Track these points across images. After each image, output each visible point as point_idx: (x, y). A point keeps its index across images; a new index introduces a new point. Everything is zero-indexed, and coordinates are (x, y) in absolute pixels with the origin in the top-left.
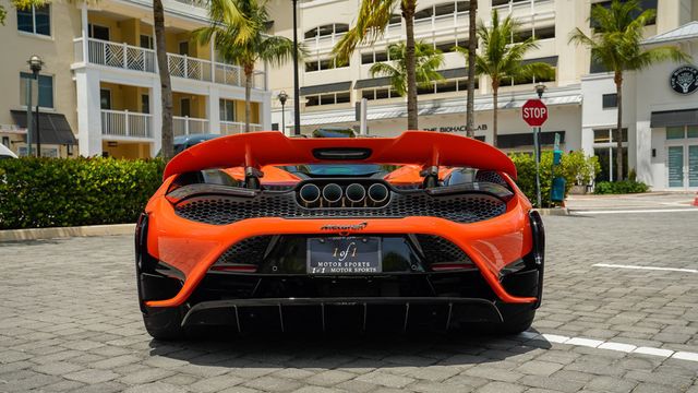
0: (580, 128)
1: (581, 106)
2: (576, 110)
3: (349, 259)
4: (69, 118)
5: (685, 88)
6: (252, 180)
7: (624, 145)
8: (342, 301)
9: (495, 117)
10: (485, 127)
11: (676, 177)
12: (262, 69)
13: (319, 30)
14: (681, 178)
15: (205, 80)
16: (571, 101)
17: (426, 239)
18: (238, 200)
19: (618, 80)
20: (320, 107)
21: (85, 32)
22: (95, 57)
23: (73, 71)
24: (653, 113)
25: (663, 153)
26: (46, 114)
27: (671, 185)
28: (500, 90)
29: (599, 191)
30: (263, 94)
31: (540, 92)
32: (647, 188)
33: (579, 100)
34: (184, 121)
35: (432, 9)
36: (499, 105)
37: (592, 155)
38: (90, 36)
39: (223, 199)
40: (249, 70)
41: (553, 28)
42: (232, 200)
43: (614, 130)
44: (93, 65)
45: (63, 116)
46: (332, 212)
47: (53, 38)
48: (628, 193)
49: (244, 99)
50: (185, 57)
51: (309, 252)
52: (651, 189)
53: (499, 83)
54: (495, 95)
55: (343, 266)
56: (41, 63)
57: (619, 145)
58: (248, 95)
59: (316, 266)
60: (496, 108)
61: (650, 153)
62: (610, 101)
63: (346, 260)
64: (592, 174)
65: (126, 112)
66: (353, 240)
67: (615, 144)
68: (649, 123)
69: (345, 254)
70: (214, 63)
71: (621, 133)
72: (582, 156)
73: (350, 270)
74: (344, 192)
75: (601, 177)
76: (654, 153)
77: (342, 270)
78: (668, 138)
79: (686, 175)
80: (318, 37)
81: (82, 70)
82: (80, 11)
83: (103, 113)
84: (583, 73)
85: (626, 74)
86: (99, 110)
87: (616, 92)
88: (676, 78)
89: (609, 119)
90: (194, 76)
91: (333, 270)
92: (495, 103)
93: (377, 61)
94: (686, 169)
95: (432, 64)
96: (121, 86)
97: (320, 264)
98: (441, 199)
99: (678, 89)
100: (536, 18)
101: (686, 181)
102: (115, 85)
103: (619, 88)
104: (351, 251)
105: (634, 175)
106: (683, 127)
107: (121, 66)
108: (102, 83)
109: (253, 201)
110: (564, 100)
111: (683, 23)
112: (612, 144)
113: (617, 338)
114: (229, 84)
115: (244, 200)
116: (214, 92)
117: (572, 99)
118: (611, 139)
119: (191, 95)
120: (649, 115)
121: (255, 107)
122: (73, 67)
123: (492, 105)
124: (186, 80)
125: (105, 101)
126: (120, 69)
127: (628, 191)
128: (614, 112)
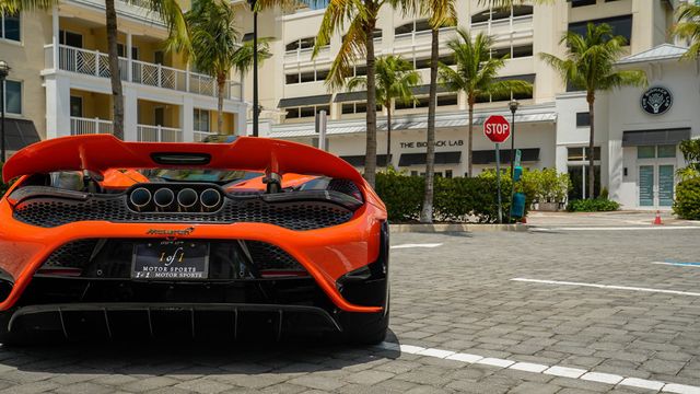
0: (554, 146)
1: (555, 124)
2: (550, 128)
3: (175, 264)
4: (37, 124)
5: (656, 108)
6: (91, 183)
7: (596, 163)
8: (171, 307)
9: (471, 133)
10: (461, 143)
11: (646, 197)
12: (238, 80)
13: (300, 43)
14: (652, 197)
15: (178, 89)
16: (544, 119)
17: (257, 246)
18: (71, 203)
19: (590, 99)
20: (300, 119)
21: (56, 39)
22: (66, 63)
23: (43, 78)
24: (625, 132)
25: (634, 172)
26: (13, 120)
27: (642, 204)
28: (476, 106)
29: (571, 209)
30: (238, 105)
31: (513, 109)
32: (618, 206)
33: (554, 118)
34: (156, 130)
35: (412, 24)
36: (474, 121)
37: (565, 172)
38: (61, 42)
39: (57, 201)
40: (222, 80)
41: (531, 46)
42: (65, 202)
43: (586, 148)
44: (63, 72)
45: (31, 122)
46: (162, 216)
47: (22, 43)
48: (598, 211)
49: (216, 109)
50: (160, 66)
51: (134, 256)
52: (621, 207)
53: (475, 99)
54: (471, 111)
55: (169, 270)
56: (8, 68)
57: (591, 163)
58: (220, 105)
59: (141, 270)
60: (471, 124)
61: (622, 172)
62: (584, 120)
63: (172, 265)
64: (565, 191)
65: (97, 120)
66: (180, 245)
67: (588, 162)
68: (621, 142)
69: (171, 259)
70: (188, 72)
71: (594, 152)
72: (554, 174)
73: (175, 275)
74: (176, 196)
75: (575, 194)
76: (625, 171)
77: (167, 275)
78: (639, 157)
79: (656, 195)
80: (299, 50)
81: (52, 76)
82: (52, 17)
83: (72, 121)
84: (560, 92)
85: (598, 94)
86: (68, 117)
87: (588, 110)
88: (647, 98)
89: (582, 137)
90: (168, 85)
91: (157, 275)
92: (471, 119)
93: (357, 75)
94: (656, 189)
95: (409, 79)
96: (93, 94)
97: (145, 269)
98: (277, 206)
99: (649, 110)
100: (514, 36)
101: (656, 200)
102: (88, 92)
103: (591, 107)
104: (178, 256)
105: (606, 194)
106: (654, 147)
107: (93, 73)
108: (72, 90)
109: (85, 204)
110: (539, 118)
111: (656, 44)
112: (585, 162)
113: (475, 350)
114: (204, 94)
115: (76, 203)
116: (188, 102)
117: (547, 117)
118: (584, 157)
119: (165, 104)
120: (621, 135)
121: (231, 117)
122: (43, 73)
123: (468, 121)
124: (159, 89)
125: (76, 108)
126: (91, 77)
127: (599, 209)
128: (586, 131)
